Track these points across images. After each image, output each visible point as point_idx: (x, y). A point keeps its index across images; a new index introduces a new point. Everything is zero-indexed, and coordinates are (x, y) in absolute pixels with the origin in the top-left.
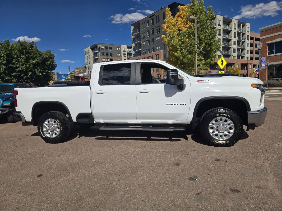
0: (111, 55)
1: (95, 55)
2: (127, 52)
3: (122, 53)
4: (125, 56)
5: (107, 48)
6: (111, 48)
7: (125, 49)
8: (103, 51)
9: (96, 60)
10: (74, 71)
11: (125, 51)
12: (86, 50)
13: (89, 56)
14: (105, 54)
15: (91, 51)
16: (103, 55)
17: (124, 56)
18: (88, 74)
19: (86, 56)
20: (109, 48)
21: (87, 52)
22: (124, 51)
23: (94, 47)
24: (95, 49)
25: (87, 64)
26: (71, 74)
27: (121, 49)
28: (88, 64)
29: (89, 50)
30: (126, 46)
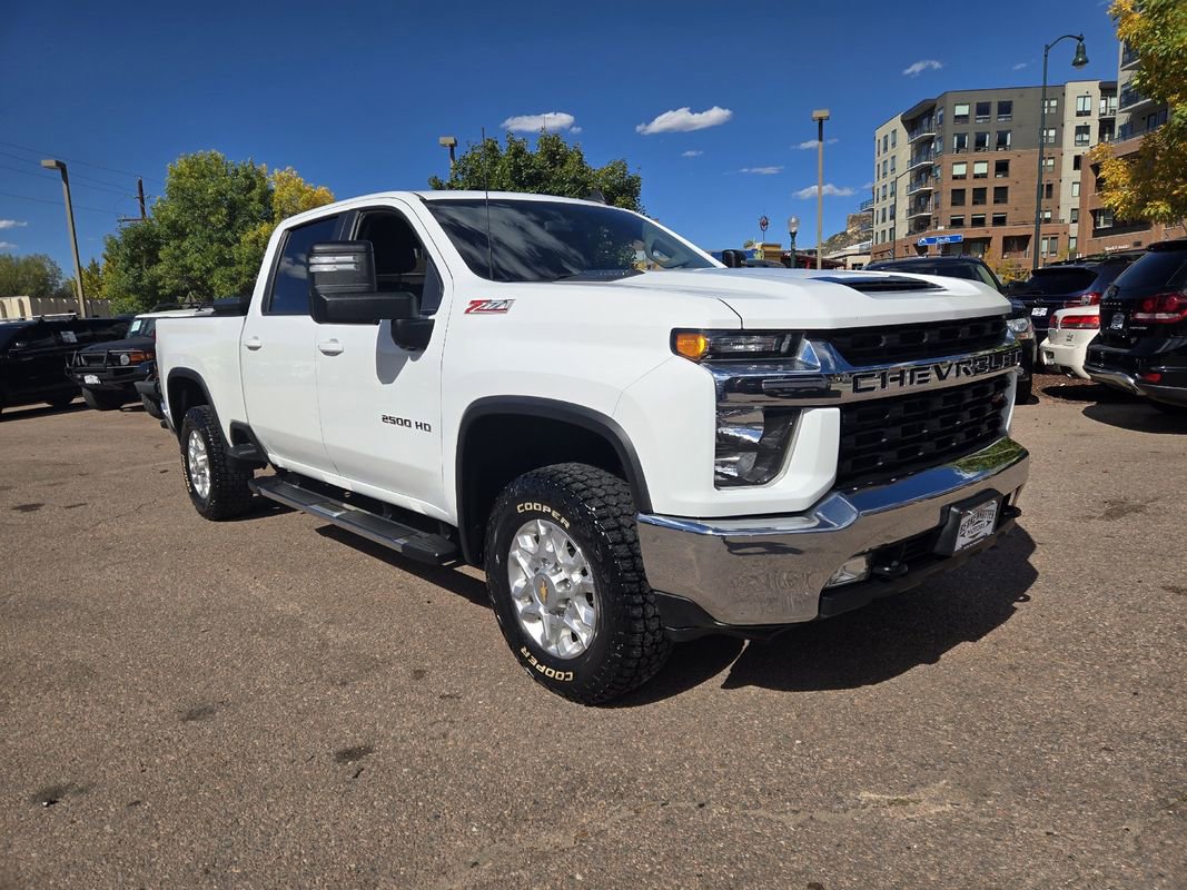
0: (1002, 142)
1: (919, 154)
2: (1097, 117)
3: (1067, 124)
4: (1086, 137)
5: (983, 109)
6: (1005, 108)
7: (1088, 100)
8: (961, 128)
9: (923, 175)
10: (844, 233)
11: (1088, 113)
12: (880, 134)
13: (893, 157)
14: (969, 141)
15: (903, 133)
16: (961, 144)
17: (1079, 138)
18: (879, 242)
19: (879, 160)
20: (994, 109)
21: (886, 143)
22: (1079, 114)
23: (919, 117)
24: (925, 121)
25: (880, 198)
26: (767, 249)
27: (1061, 107)
28: (884, 197)
29: (894, 132)
30: (1094, 87)
